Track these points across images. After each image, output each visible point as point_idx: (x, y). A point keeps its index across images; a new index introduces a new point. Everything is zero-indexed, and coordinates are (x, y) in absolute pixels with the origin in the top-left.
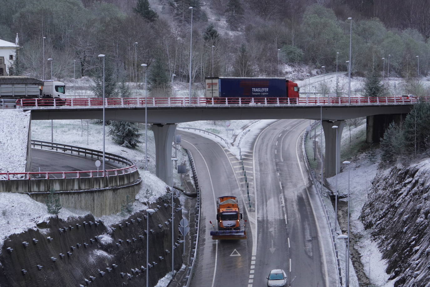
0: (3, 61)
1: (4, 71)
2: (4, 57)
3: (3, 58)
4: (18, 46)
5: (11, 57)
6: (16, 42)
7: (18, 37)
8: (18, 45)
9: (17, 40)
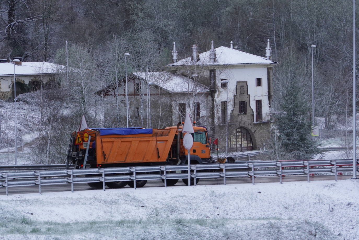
0: (245, 90)
1: (248, 106)
2: (247, 82)
3: (245, 84)
4: (271, 62)
5: (259, 82)
6: (267, 55)
7: (270, 45)
8: (270, 59)
9: (268, 51)
